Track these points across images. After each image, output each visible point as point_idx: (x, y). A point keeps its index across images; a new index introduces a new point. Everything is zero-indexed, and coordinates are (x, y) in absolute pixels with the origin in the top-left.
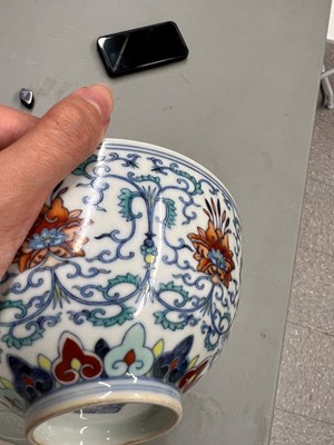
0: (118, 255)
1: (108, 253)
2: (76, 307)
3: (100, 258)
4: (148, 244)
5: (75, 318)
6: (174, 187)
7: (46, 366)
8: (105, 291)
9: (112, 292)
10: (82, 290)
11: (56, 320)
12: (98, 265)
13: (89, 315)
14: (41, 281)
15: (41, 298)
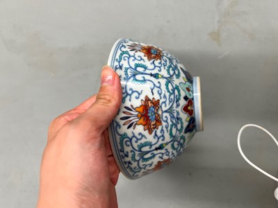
0: (159, 87)
1: (158, 91)
2: (175, 105)
3: (160, 94)
4: (156, 76)
5: (178, 106)
6: (129, 62)
7: (188, 119)
8: (171, 94)
9: (171, 92)
10: (170, 102)
11: (178, 113)
12: (162, 95)
13: (177, 101)
14: (166, 117)
15: (171, 117)
